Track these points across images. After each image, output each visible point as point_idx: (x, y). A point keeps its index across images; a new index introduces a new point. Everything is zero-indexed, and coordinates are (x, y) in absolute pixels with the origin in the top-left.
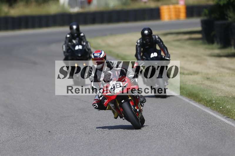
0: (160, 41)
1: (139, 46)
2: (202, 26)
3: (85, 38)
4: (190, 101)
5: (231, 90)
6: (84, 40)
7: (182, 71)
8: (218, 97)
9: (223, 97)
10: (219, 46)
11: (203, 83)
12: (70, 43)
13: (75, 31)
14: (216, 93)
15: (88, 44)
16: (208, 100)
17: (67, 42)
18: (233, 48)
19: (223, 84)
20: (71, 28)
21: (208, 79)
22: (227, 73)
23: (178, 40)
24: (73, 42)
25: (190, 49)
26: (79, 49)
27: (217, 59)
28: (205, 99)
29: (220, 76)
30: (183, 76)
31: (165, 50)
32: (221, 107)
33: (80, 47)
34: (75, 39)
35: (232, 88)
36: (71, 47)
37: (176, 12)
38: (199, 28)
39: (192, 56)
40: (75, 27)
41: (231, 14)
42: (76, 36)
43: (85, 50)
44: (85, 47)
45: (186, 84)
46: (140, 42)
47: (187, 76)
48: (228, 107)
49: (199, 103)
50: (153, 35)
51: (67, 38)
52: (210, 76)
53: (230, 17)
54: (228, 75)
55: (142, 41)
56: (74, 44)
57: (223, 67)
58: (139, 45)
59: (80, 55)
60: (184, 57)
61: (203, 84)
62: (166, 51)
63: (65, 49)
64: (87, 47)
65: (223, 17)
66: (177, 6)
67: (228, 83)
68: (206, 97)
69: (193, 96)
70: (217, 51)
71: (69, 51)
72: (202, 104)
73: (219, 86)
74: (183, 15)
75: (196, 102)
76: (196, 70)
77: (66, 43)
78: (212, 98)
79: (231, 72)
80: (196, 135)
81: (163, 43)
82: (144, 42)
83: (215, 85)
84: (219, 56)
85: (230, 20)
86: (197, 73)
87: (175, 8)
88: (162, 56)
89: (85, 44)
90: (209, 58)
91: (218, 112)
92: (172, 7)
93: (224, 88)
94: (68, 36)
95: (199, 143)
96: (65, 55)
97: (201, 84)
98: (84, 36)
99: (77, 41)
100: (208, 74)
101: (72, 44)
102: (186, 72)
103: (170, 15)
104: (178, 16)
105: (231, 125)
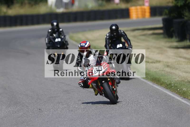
0: (124, 35)
1: (108, 39)
2: (163, 24)
3: (63, 32)
4: (154, 84)
5: (187, 75)
6: (62, 34)
7: (147, 60)
8: (176, 81)
9: (180, 81)
10: (177, 39)
11: (164, 69)
12: (51, 37)
13: (55, 27)
14: (175, 77)
15: (65, 37)
16: (168, 83)
17: (49, 35)
18: (188, 41)
19: (180, 70)
20: (52, 25)
21: (168, 66)
22: (184, 62)
23: (144, 35)
24: (53, 36)
25: (153, 42)
26: (58, 41)
27: (176, 51)
28: (166, 83)
29: (178, 64)
30: (148, 64)
31: (129, 41)
32: (179, 90)
33: (59, 40)
34: (55, 33)
35: (187, 74)
36: (52, 40)
37: (142, 11)
38: (161, 25)
39: (155, 48)
40: (55, 24)
41: (187, 14)
42: (56, 31)
43: (63, 42)
44: (63, 40)
45: (150, 71)
46: (109, 35)
47: (151, 64)
48: (184, 89)
49: (161, 86)
50: (119, 30)
51: (48, 32)
52: (170, 64)
53: (186, 16)
54: (184, 63)
55: (110, 35)
56: (55, 37)
57: (181, 57)
58: (108, 37)
59: (59, 46)
60: (148, 48)
61: (164, 71)
62: (129, 43)
63: (47, 41)
64: (64, 40)
65: (180, 16)
66: (143, 7)
67: (184, 70)
68: (166, 82)
69: (156, 80)
70: (175, 44)
71: (51, 43)
72: (163, 87)
73: (177, 72)
74: (148, 14)
75: (159, 85)
76: (159, 59)
77: (47, 37)
78: (171, 82)
79: (186, 61)
80: (158, 112)
81: (127, 36)
82: (112, 35)
83: (173, 71)
84: (177, 48)
85: (186, 18)
86: (159, 62)
87: (142, 9)
88: (126, 47)
89: (63, 37)
90: (169, 50)
91: (176, 93)
92: (139, 7)
93: (181, 74)
94: (50, 31)
95: (160, 119)
96: (47, 46)
97: (163, 70)
98: (62, 31)
99: (57, 35)
100: (168, 62)
101: (53, 37)
102: (150, 61)
103: (137, 15)
104: (144, 15)
105: (187, 104)
